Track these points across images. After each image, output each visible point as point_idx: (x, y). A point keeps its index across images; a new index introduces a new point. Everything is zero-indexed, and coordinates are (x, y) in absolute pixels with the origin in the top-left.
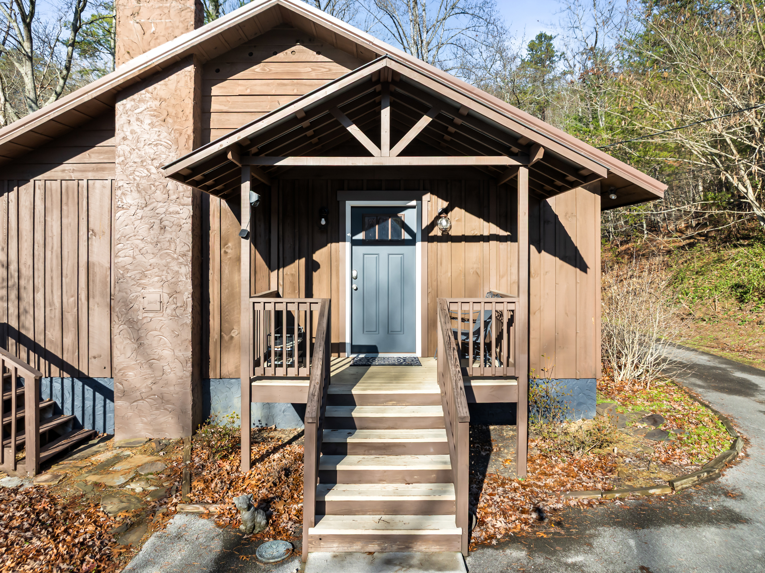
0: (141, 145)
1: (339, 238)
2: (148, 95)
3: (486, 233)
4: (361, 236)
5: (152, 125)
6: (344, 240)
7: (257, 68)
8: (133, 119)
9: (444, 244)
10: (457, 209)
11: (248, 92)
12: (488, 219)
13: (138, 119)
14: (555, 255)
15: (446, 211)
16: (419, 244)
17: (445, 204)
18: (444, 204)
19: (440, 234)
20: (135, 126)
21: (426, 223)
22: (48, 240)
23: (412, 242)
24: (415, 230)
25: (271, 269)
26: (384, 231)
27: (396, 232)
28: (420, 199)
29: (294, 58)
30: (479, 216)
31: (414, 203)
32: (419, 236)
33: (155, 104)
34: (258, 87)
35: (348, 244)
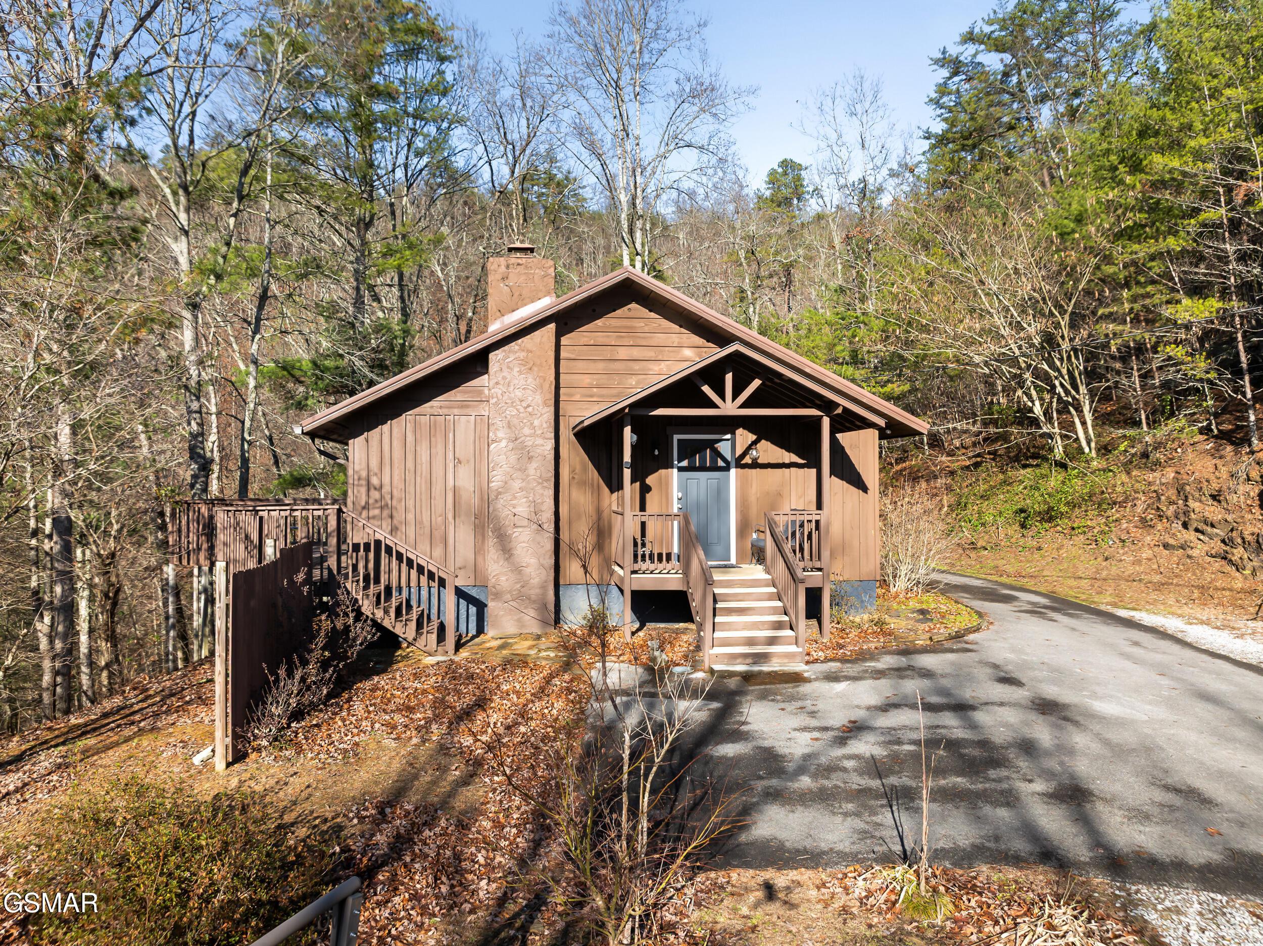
0: (511, 389)
1: (669, 465)
2: (517, 347)
3: (787, 461)
4: (685, 463)
5: (520, 372)
6: (672, 467)
7: (599, 322)
8: (504, 368)
9: (754, 471)
10: (763, 441)
11: (592, 342)
12: (789, 450)
13: (508, 367)
14: (842, 479)
15: (755, 443)
16: (733, 471)
17: (754, 437)
18: (752, 437)
19: (750, 462)
20: (505, 373)
21: (739, 452)
22: (418, 467)
23: (727, 469)
24: (729, 458)
25: (612, 492)
26: (703, 459)
27: (714, 461)
28: (733, 433)
29: (631, 314)
30: (782, 447)
31: (728, 436)
32: (733, 464)
33: (522, 355)
34: (601, 338)
35: (675, 470)
